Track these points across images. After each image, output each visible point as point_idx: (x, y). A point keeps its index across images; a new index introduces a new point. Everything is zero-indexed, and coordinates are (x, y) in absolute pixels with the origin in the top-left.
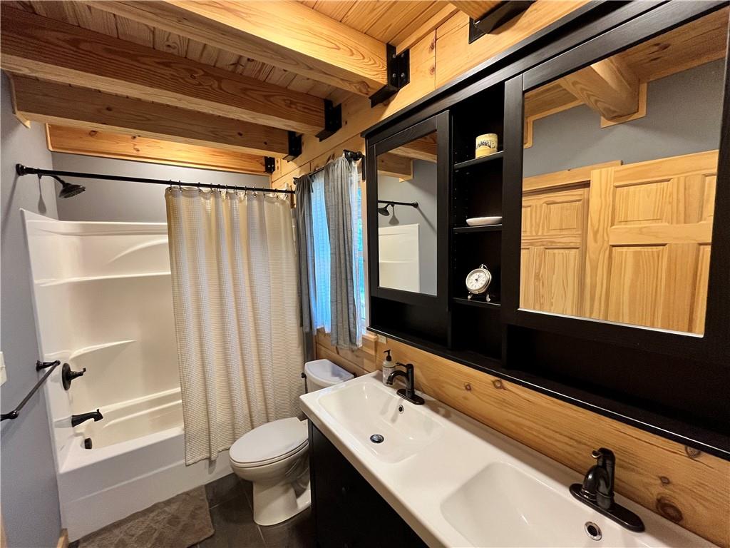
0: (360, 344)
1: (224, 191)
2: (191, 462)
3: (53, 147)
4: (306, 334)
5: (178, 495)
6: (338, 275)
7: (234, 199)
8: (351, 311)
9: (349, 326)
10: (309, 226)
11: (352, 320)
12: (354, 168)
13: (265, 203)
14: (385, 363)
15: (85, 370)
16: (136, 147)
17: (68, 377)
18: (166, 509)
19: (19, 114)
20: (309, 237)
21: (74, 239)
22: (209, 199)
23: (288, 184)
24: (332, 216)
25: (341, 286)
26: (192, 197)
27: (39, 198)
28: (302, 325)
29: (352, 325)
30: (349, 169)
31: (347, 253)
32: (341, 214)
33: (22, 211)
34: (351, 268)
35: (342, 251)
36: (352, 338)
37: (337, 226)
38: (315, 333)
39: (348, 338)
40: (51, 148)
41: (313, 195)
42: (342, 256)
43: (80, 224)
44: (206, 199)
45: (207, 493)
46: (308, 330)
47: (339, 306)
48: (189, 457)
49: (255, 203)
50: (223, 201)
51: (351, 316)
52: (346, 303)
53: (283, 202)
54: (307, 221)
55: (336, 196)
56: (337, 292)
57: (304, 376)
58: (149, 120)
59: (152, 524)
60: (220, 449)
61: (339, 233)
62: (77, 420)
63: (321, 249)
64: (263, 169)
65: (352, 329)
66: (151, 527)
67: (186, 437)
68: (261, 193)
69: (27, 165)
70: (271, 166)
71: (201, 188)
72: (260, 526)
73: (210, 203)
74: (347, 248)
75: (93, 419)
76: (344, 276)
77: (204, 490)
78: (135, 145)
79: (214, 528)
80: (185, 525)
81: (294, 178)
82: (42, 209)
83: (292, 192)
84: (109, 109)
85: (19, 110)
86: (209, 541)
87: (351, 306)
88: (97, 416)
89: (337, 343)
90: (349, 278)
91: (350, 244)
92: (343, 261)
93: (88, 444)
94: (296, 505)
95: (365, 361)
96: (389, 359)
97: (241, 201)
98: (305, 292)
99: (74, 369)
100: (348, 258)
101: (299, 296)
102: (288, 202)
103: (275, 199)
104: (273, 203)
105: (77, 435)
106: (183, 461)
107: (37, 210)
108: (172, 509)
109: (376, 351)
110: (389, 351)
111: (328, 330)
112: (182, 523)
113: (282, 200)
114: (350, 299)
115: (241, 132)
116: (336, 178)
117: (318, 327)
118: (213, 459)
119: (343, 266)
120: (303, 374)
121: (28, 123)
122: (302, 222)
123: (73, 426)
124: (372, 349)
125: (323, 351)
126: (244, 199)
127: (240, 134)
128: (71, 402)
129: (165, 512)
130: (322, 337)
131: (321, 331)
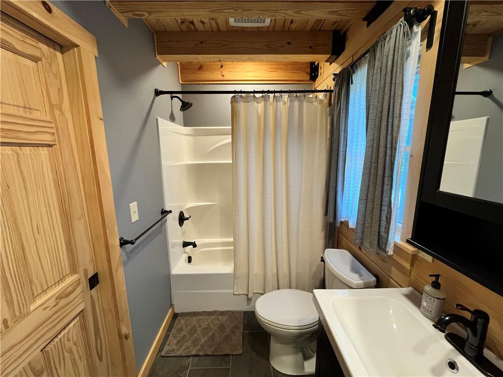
0: (390, 251)
1: (272, 95)
2: (237, 293)
3: (182, 81)
4: (330, 223)
5: (228, 311)
6: (373, 171)
7: (279, 101)
8: (384, 214)
9: (379, 229)
10: (344, 119)
11: (384, 223)
12: (416, 33)
13: (305, 103)
14: (428, 288)
15: (190, 217)
16: (222, 74)
17: (182, 219)
18: (220, 317)
19: (158, 57)
20: (343, 132)
21: (190, 138)
22: (260, 103)
23: (328, 86)
24: (374, 102)
25: (375, 183)
26: (248, 102)
27: (171, 112)
28: (326, 214)
29: (383, 229)
30: (408, 36)
31: (389, 146)
32: (386, 98)
33: (157, 119)
34: (392, 164)
35: (382, 143)
36: (381, 242)
37: (379, 115)
38: (339, 225)
39: (376, 243)
40: (181, 82)
41: (352, 87)
42: (382, 149)
43: (193, 129)
44: (258, 103)
45: (244, 319)
46: (331, 220)
47: (370, 205)
48: (235, 290)
49: (296, 103)
50: (271, 104)
51: (384, 218)
52: (379, 203)
53: (321, 101)
54: (343, 115)
55: (383, 77)
56: (368, 190)
57: (323, 260)
58: (225, 45)
59: (210, 324)
60: (255, 291)
61: (381, 122)
62: (186, 244)
63: (354, 143)
64: (308, 78)
65: (382, 234)
66: (210, 326)
67: (234, 276)
68: (302, 94)
69: (160, 89)
70: (315, 74)
71: (255, 95)
72: (273, 367)
73: (260, 106)
74: (389, 139)
75: (192, 246)
76: (380, 173)
77: (242, 314)
78: (222, 72)
79: (243, 350)
80: (227, 335)
81: (334, 74)
82: (172, 118)
83: (331, 91)
84: (202, 43)
85: (158, 54)
86: (238, 357)
87: (385, 208)
88: (194, 245)
89: (362, 243)
90: (387, 174)
91: (395, 134)
92: (381, 155)
93: (190, 260)
94: (303, 368)
95: (393, 269)
96: (436, 285)
97: (285, 103)
98: (332, 185)
99: (186, 216)
100: (388, 151)
101: (326, 188)
102: (326, 101)
103: (314, 99)
104: (312, 102)
105: (185, 252)
106: (232, 291)
107: (169, 119)
108: (223, 319)
109: (412, 265)
110: (437, 276)
111: (352, 225)
112: (226, 334)
113: (320, 100)
114: (386, 199)
115: (290, 41)
116: (386, 54)
117: (342, 220)
118: (250, 296)
119: (381, 161)
120: (322, 258)
121: (165, 64)
122: (337, 117)
123: (184, 247)
124: (407, 261)
125: (344, 241)
126: (288, 101)
127: (289, 43)
128: (183, 233)
129: (218, 319)
130: (344, 229)
131: (345, 224)
